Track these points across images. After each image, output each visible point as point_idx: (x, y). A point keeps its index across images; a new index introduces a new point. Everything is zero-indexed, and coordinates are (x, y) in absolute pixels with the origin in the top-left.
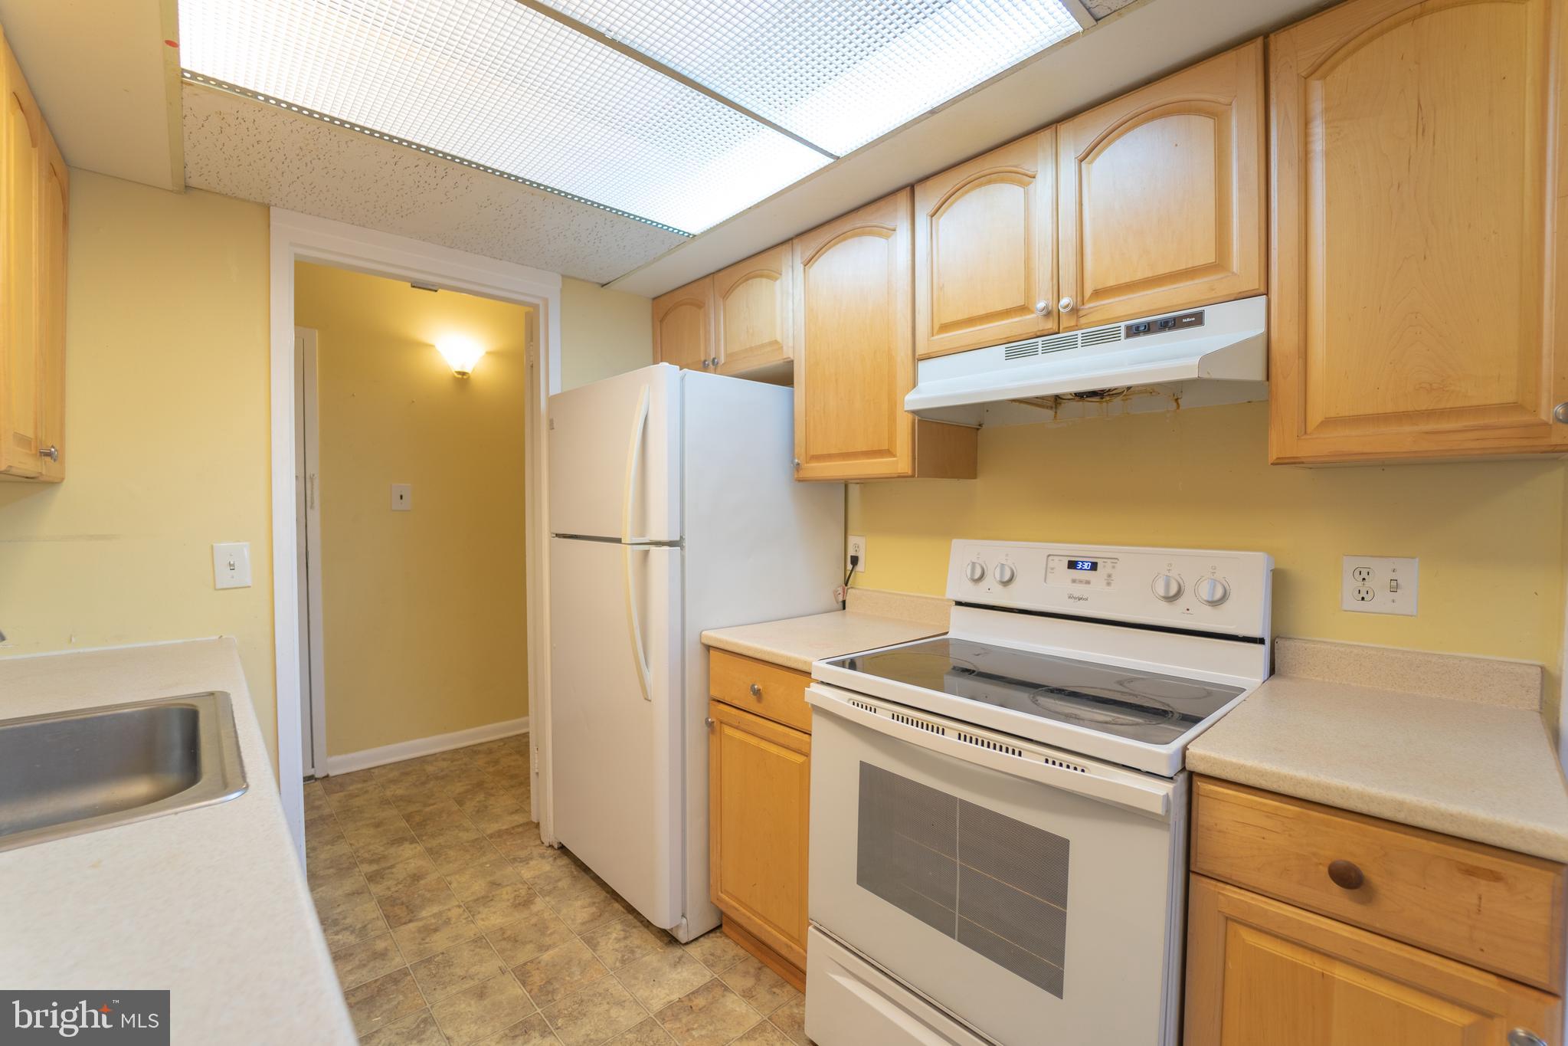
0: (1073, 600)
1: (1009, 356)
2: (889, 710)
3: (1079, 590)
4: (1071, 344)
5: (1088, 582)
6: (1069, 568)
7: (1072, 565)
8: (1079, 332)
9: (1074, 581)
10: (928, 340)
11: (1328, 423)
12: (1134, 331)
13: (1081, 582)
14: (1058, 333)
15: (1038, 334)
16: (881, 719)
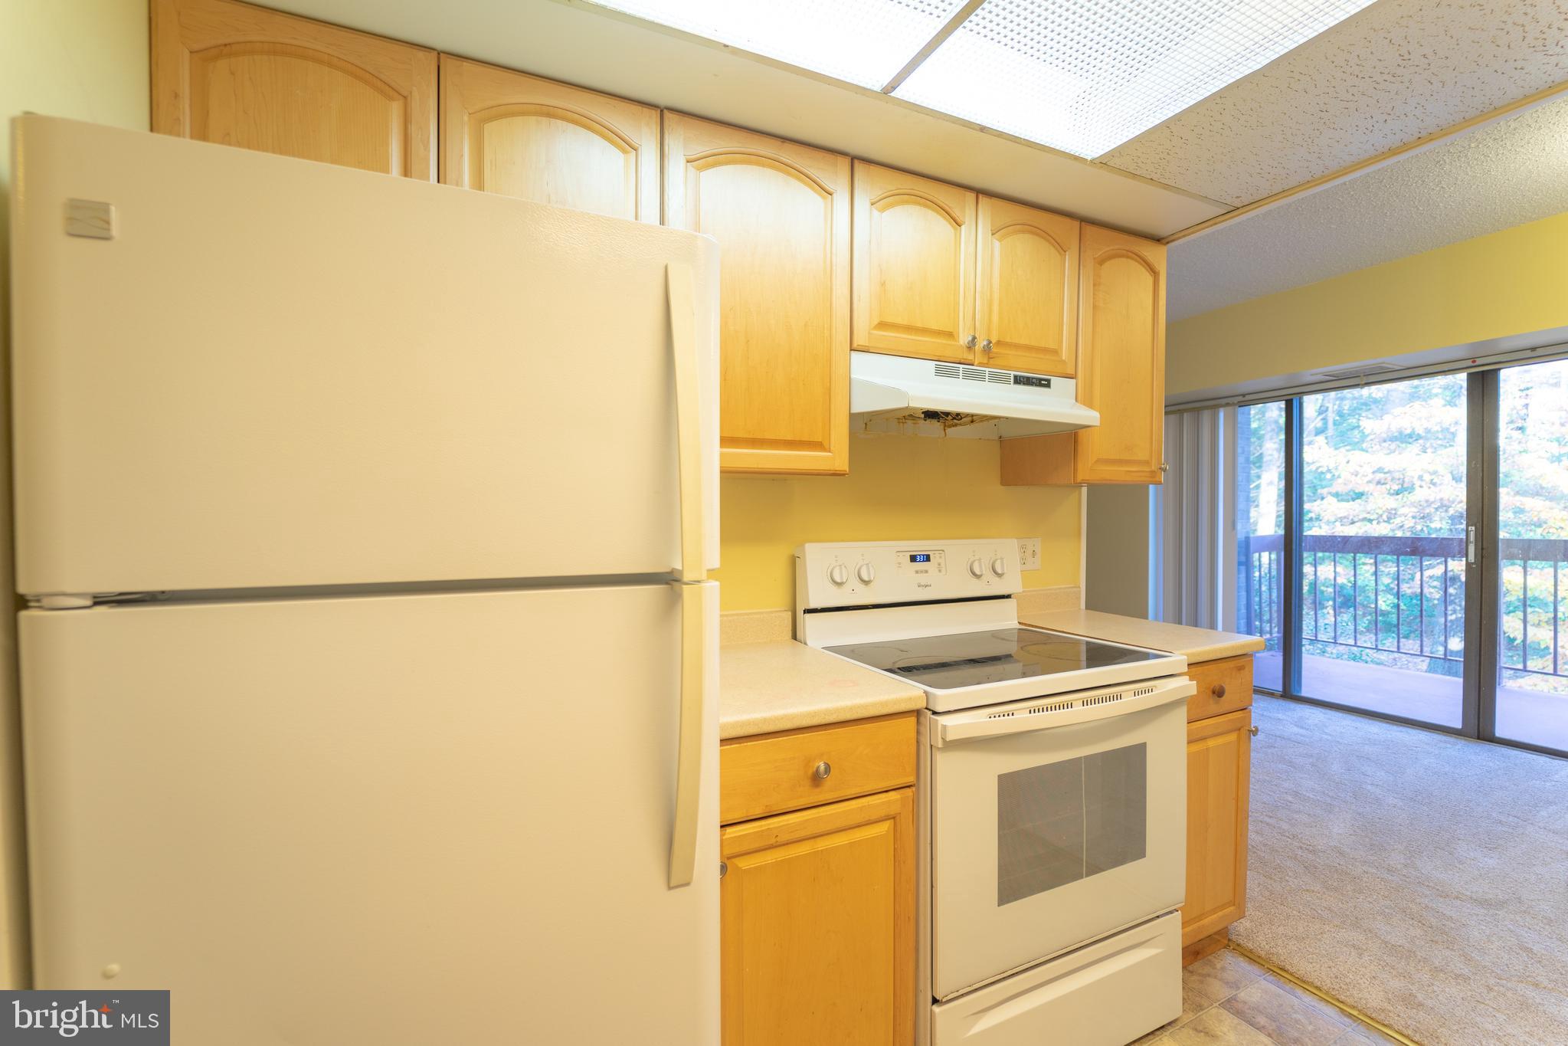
0: (921, 588)
1: (939, 372)
2: (1025, 709)
3: (923, 579)
4: (978, 377)
5: (926, 572)
6: (911, 561)
7: (913, 559)
8: (987, 369)
9: (917, 572)
10: (869, 333)
11: (1099, 461)
12: (1018, 380)
13: (922, 572)
14: (973, 365)
15: (962, 361)
16: (1022, 719)
